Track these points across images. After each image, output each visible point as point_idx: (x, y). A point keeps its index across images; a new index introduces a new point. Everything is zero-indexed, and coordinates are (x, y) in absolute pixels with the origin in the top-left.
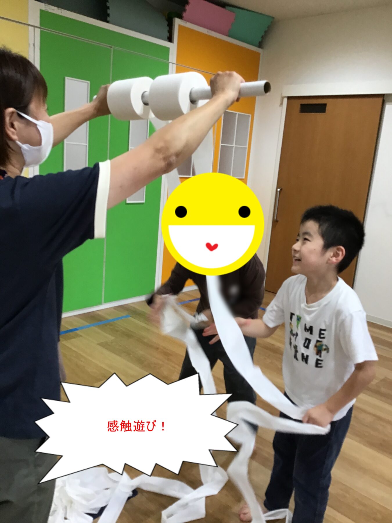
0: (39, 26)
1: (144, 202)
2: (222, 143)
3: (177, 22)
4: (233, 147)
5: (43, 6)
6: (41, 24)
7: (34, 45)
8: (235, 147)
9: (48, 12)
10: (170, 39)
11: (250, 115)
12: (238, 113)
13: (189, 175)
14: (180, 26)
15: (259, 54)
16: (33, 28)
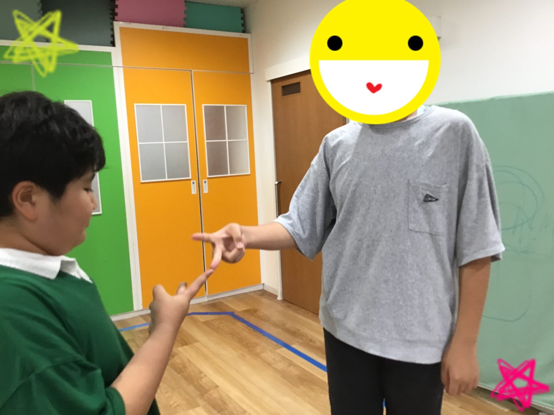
1: (101, 212)
2: (207, 140)
3: (118, 25)
4: (226, 142)
8: (229, 142)
10: (113, 44)
11: (246, 105)
12: (225, 105)
13: (165, 178)
14: (122, 29)
15: (246, 39)
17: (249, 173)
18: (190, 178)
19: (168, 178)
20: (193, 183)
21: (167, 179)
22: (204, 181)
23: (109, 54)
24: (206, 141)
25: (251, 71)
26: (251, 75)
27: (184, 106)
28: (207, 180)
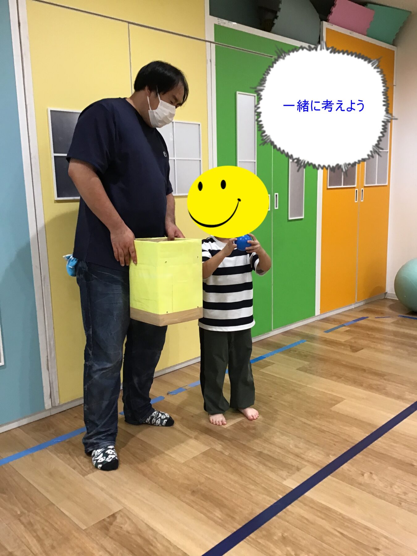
1: (303, 217)
3: (325, 25)
5: (216, 20)
7: (211, 61)
13: (341, 185)
14: (327, 29)
15: (394, 52)
16: (209, 43)
17: (387, 184)
18: (355, 186)
19: (344, 185)
20: (357, 191)
21: (342, 186)
22: (362, 189)
25: (394, 84)
26: (394, 87)
28: (363, 189)
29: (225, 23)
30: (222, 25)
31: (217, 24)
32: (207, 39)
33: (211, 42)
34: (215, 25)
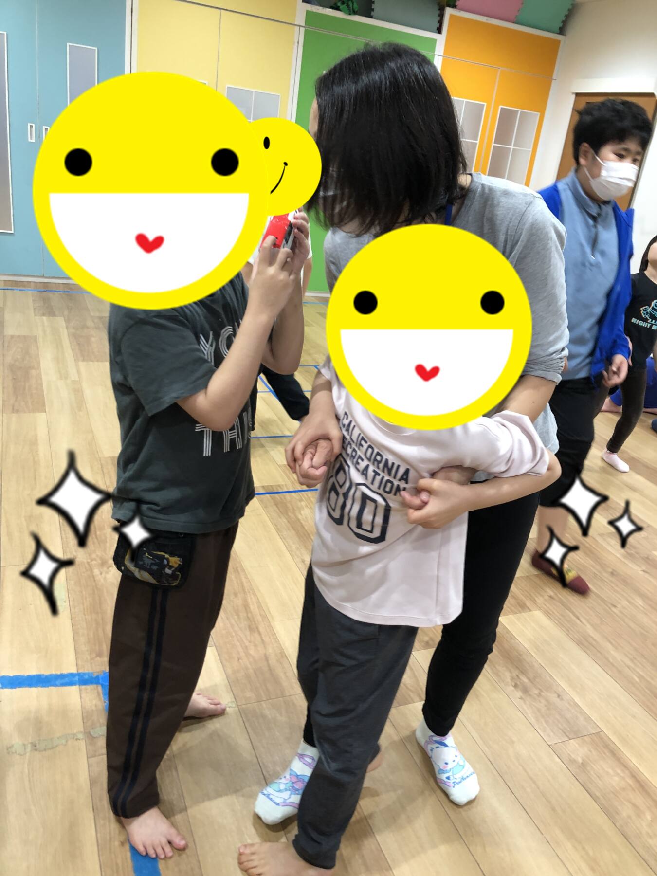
0: (303, 25)
2: (495, 143)
3: (449, 11)
4: (510, 148)
5: (309, 7)
6: (306, 24)
7: (298, 43)
9: (313, 12)
10: (439, 31)
11: (539, 114)
12: (520, 110)
15: (559, 42)
16: (299, 27)
23: (435, 41)
24: (493, 144)
25: (554, 77)
26: (553, 81)
27: (484, 105)
29: (318, 9)
30: (315, 11)
31: (310, 10)
32: (296, 23)
33: (300, 26)
34: (307, 11)
